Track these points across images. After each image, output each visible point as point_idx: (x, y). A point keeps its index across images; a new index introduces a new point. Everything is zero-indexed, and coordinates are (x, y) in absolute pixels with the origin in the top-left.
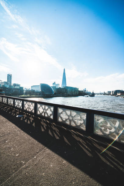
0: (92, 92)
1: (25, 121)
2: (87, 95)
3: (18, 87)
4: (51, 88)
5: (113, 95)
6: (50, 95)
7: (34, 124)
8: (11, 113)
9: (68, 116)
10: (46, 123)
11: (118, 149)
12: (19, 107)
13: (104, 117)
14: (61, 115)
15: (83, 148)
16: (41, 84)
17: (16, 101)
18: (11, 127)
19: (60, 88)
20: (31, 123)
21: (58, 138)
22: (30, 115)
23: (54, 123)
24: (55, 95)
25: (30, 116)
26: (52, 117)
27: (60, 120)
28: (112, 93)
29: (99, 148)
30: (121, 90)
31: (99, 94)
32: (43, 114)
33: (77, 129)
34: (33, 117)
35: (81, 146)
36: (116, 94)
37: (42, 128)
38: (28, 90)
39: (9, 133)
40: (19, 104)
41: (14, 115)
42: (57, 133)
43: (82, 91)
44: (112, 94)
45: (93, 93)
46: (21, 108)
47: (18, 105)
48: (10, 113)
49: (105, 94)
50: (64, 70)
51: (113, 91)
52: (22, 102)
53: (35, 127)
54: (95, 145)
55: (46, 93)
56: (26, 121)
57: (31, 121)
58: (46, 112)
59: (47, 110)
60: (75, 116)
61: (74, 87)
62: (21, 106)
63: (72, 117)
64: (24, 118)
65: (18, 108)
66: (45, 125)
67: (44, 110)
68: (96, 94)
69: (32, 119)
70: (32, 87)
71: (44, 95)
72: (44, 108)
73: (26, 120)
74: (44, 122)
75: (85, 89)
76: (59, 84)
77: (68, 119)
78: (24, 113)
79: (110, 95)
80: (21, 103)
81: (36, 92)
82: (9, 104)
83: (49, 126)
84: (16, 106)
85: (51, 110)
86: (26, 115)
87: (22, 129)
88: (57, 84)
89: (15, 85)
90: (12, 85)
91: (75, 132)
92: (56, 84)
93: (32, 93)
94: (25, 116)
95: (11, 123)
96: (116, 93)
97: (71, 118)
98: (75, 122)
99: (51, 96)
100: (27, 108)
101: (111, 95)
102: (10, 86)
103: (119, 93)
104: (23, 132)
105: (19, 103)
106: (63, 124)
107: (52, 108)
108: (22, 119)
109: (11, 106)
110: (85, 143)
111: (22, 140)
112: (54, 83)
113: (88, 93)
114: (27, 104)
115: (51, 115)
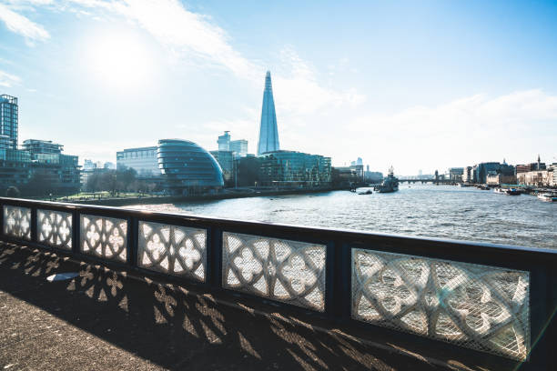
0: (385, 175)
1: (88, 293)
2: (367, 186)
3: (53, 158)
4: (209, 158)
5: (471, 183)
6: (207, 191)
7: (124, 303)
8: (22, 268)
9: (262, 262)
10: (178, 295)
11: (421, 358)
12: (59, 243)
13: (382, 256)
14: (238, 261)
15: (303, 363)
16: (162, 142)
17: (41, 216)
18: (24, 318)
19: (250, 158)
20: (114, 301)
21: (216, 340)
22: (107, 270)
23: (208, 296)
24: (226, 191)
25: (110, 275)
26: (200, 273)
27: (232, 281)
28: (465, 177)
29: (359, 359)
30: (502, 163)
31: (414, 181)
32: (165, 264)
33: (295, 307)
34: (120, 278)
35: (298, 359)
36: (483, 181)
37: (157, 312)
38: (100, 170)
39: (18, 338)
40: (55, 228)
41: (37, 273)
42: (217, 324)
43: (347, 171)
44: (469, 180)
45: (391, 176)
46: (70, 244)
47: (55, 234)
48: (16, 266)
49: (438, 180)
50: (268, 79)
51: (469, 169)
52: (70, 219)
53: (127, 310)
54: (346, 351)
55: (189, 184)
56: (90, 293)
57: (114, 292)
58: (177, 256)
59: (182, 244)
60: (286, 260)
61: (312, 154)
62: (68, 238)
63: (277, 264)
64: (83, 283)
65: (54, 248)
66: (170, 303)
67: (167, 245)
68: (402, 181)
69: (115, 285)
70: (120, 155)
71: (179, 190)
72: (167, 239)
73: (92, 288)
74: (168, 292)
75: (360, 160)
76: (246, 143)
77: (262, 273)
78: (83, 263)
79: (459, 185)
80: (67, 226)
81: (141, 179)
82: (10, 232)
83: (186, 304)
84: (42, 238)
85: (196, 246)
86: (93, 270)
87: (72, 322)
88: (239, 142)
89: (35, 146)
90: (20, 148)
91: (284, 319)
92: (232, 139)
93: (122, 183)
94: (88, 275)
95: (23, 304)
96: (481, 175)
97: (272, 270)
98: (286, 284)
99: (213, 193)
100: (93, 244)
101: (463, 186)
102: (13, 151)
103: (492, 175)
104: (75, 330)
105: (59, 226)
106: (245, 293)
107: (201, 238)
108: (71, 287)
109: (22, 240)
110: (314, 349)
111: (74, 358)
112: (224, 138)
113: (373, 178)
114: (93, 227)
115: (196, 264)
